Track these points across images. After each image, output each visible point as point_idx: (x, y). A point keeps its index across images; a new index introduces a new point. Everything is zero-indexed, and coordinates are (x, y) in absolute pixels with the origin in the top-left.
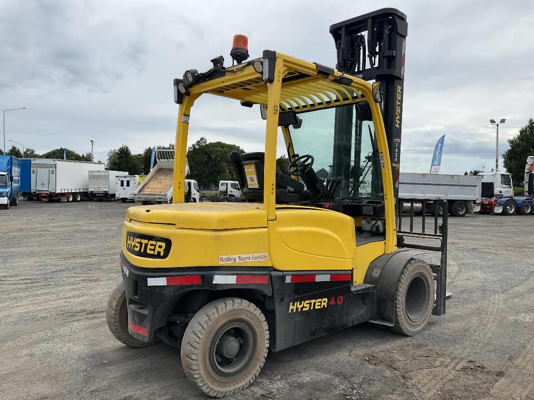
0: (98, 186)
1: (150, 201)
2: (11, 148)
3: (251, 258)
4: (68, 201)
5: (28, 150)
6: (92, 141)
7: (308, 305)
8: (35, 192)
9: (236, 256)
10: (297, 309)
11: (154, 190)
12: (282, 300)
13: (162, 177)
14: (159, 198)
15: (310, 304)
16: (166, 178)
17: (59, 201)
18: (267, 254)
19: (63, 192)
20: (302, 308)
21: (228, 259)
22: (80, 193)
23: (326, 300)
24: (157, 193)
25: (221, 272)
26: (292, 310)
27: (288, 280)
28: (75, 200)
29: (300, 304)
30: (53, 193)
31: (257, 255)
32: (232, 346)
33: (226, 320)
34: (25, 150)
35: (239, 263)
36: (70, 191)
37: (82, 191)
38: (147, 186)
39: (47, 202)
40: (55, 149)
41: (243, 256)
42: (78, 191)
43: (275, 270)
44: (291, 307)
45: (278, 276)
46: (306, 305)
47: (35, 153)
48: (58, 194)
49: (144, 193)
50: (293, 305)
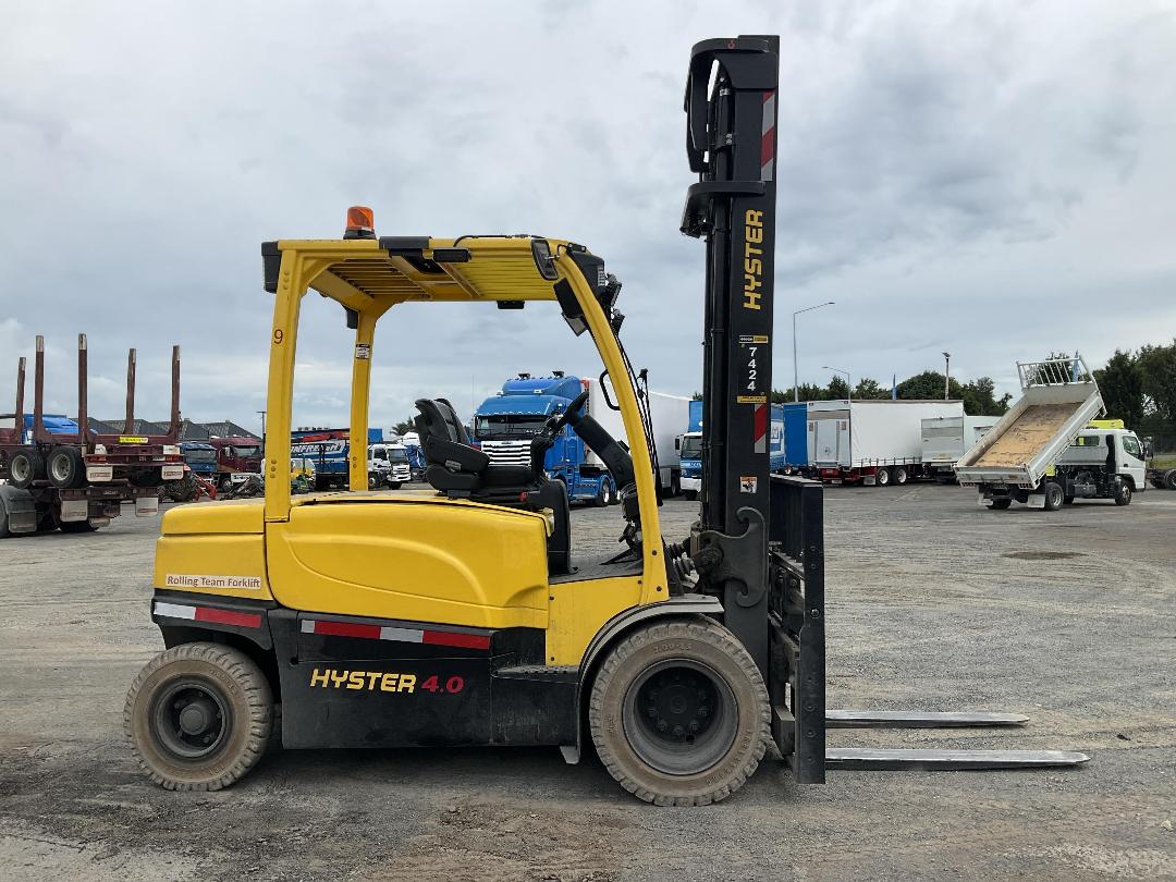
0: (942, 452)
1: (992, 484)
2: (830, 381)
3: (226, 583)
4: (879, 484)
5: (864, 382)
6: (947, 355)
7: (362, 682)
8: (814, 468)
9: (198, 577)
10: (331, 683)
11: (1007, 458)
12: (295, 661)
13: (1031, 426)
14: (1011, 476)
15: (367, 680)
16: (1040, 428)
17: (860, 484)
18: (259, 579)
19: (866, 464)
20: (343, 684)
21: (182, 580)
22: (904, 467)
23: (413, 678)
24: (1011, 466)
25: (168, 598)
26: (319, 683)
27: (308, 627)
28: (893, 482)
29: (340, 674)
30: (847, 468)
31: (240, 579)
32: (194, 715)
33: (174, 673)
34: (859, 383)
35: (201, 587)
36: (881, 464)
37: (908, 462)
38: (992, 450)
39: (840, 486)
40: (915, 375)
41: (210, 578)
42: (899, 463)
43: (280, 606)
44: (316, 676)
45: (283, 619)
46: (356, 680)
47: (879, 387)
48: (856, 470)
49: (982, 465)
50: (322, 673)
